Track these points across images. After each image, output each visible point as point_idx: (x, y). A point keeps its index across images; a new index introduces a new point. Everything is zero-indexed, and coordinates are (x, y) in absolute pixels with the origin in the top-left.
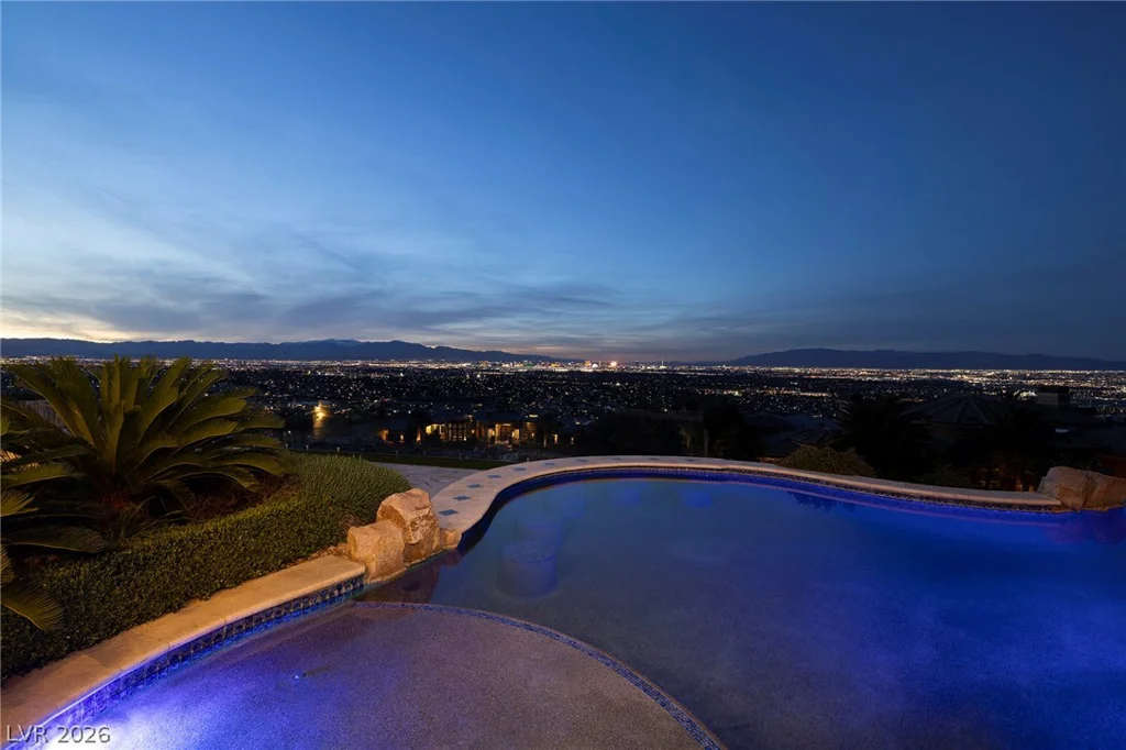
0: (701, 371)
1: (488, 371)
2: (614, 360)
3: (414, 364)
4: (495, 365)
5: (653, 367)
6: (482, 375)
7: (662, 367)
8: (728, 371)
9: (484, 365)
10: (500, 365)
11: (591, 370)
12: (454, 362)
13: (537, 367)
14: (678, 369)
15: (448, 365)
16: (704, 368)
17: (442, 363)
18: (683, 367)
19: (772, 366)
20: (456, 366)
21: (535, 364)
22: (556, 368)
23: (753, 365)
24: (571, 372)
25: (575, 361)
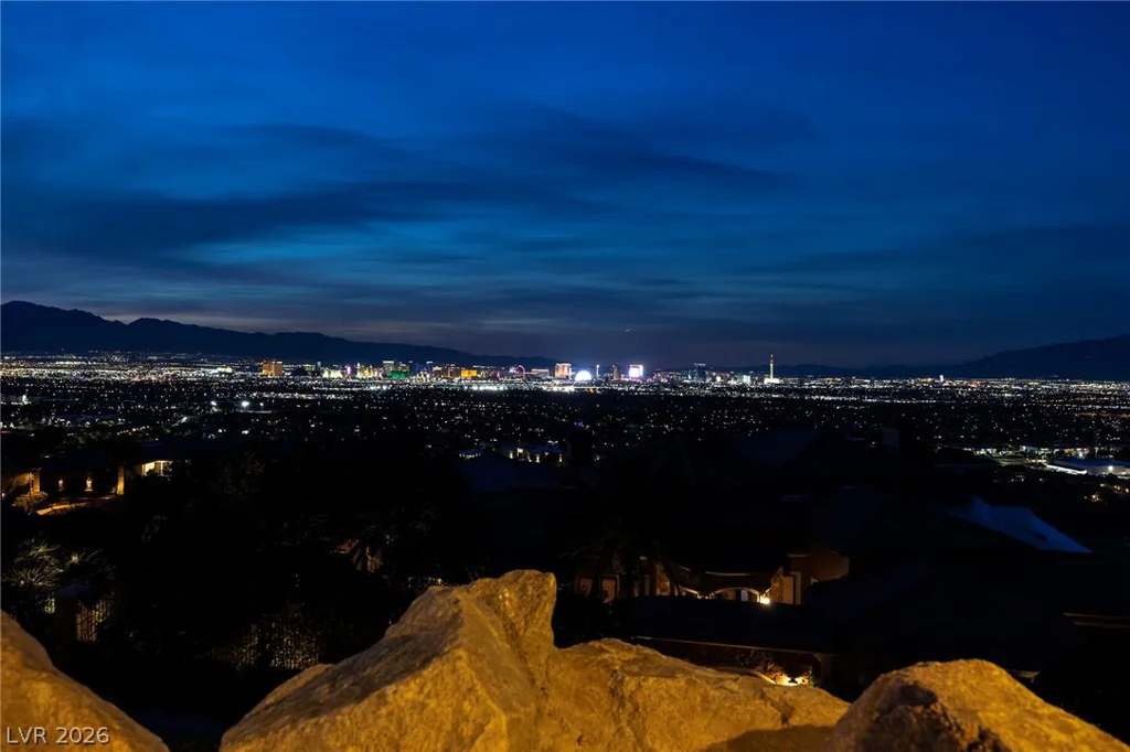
0: (874, 393)
1: (277, 389)
2: (636, 362)
3: (67, 368)
4: (302, 372)
5: (746, 380)
6: (254, 403)
7: (771, 380)
8: (951, 392)
9: (269, 372)
10: (318, 372)
11: (569, 389)
12: (184, 364)
13: (423, 379)
14: (814, 384)
15: (167, 372)
16: (886, 384)
17: (152, 364)
18: (829, 381)
19: (1075, 377)
20: (192, 375)
21: (413, 371)
22: (471, 380)
23: (1023, 373)
24: (513, 396)
25: (529, 363)
